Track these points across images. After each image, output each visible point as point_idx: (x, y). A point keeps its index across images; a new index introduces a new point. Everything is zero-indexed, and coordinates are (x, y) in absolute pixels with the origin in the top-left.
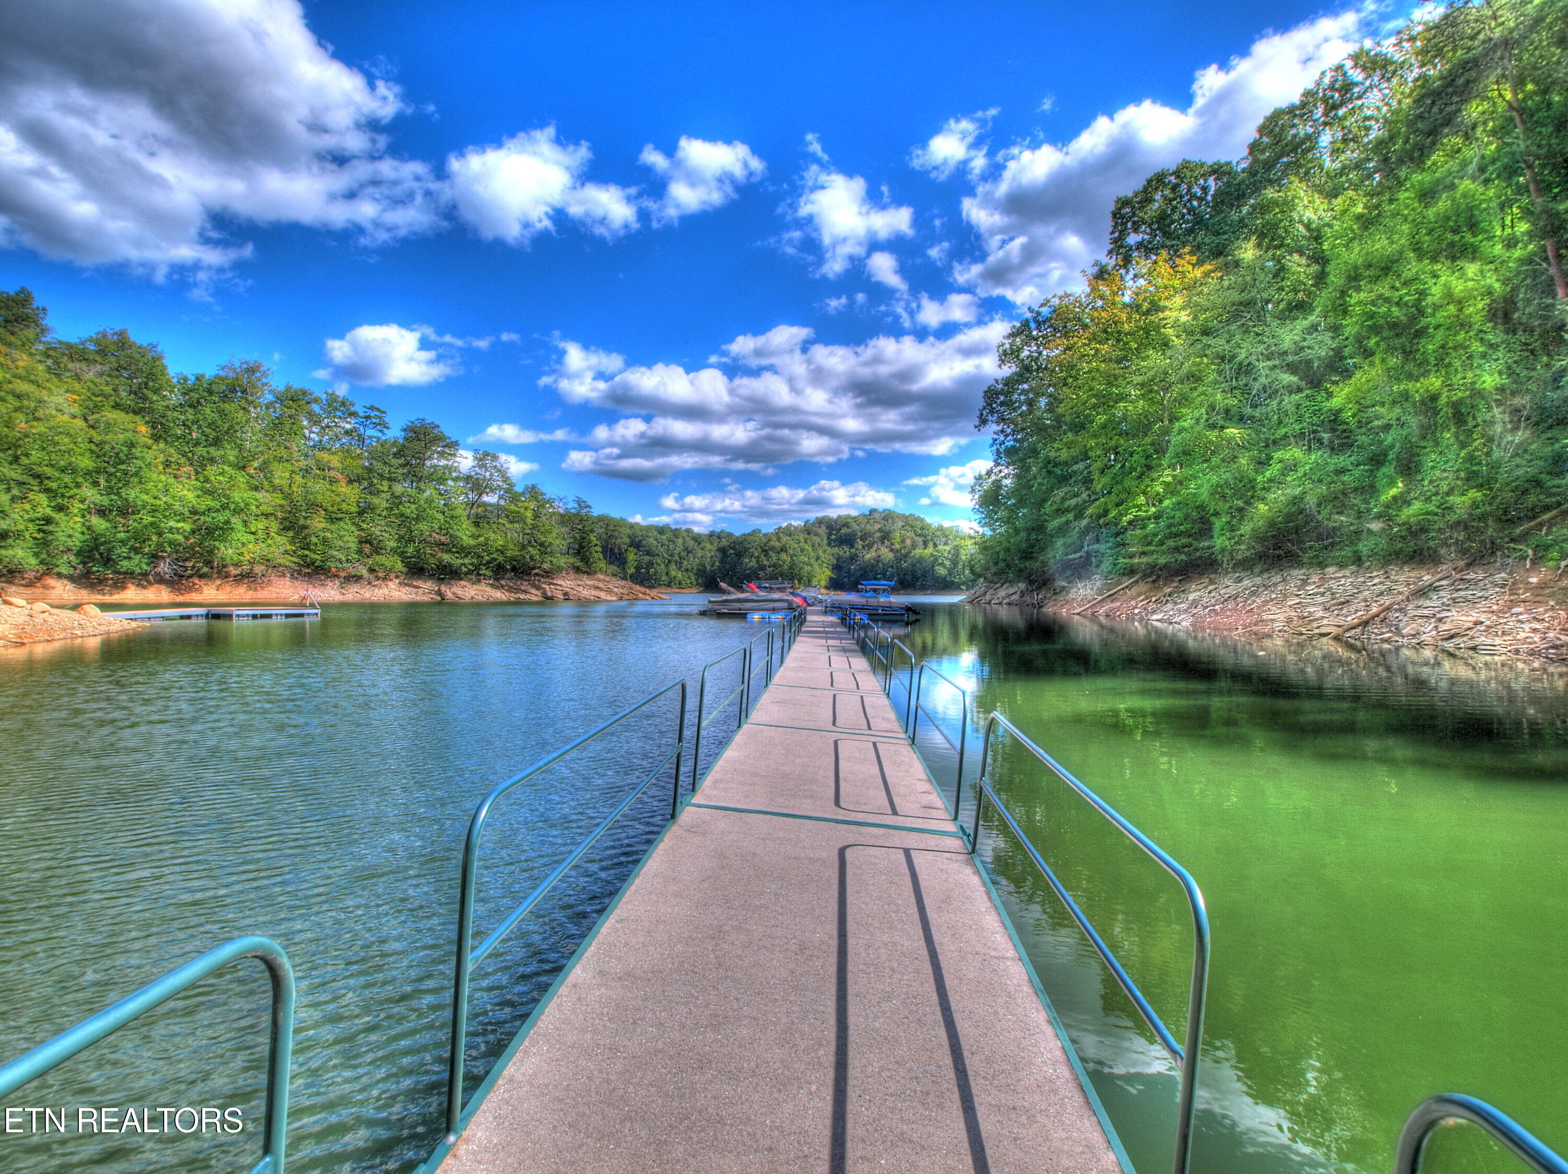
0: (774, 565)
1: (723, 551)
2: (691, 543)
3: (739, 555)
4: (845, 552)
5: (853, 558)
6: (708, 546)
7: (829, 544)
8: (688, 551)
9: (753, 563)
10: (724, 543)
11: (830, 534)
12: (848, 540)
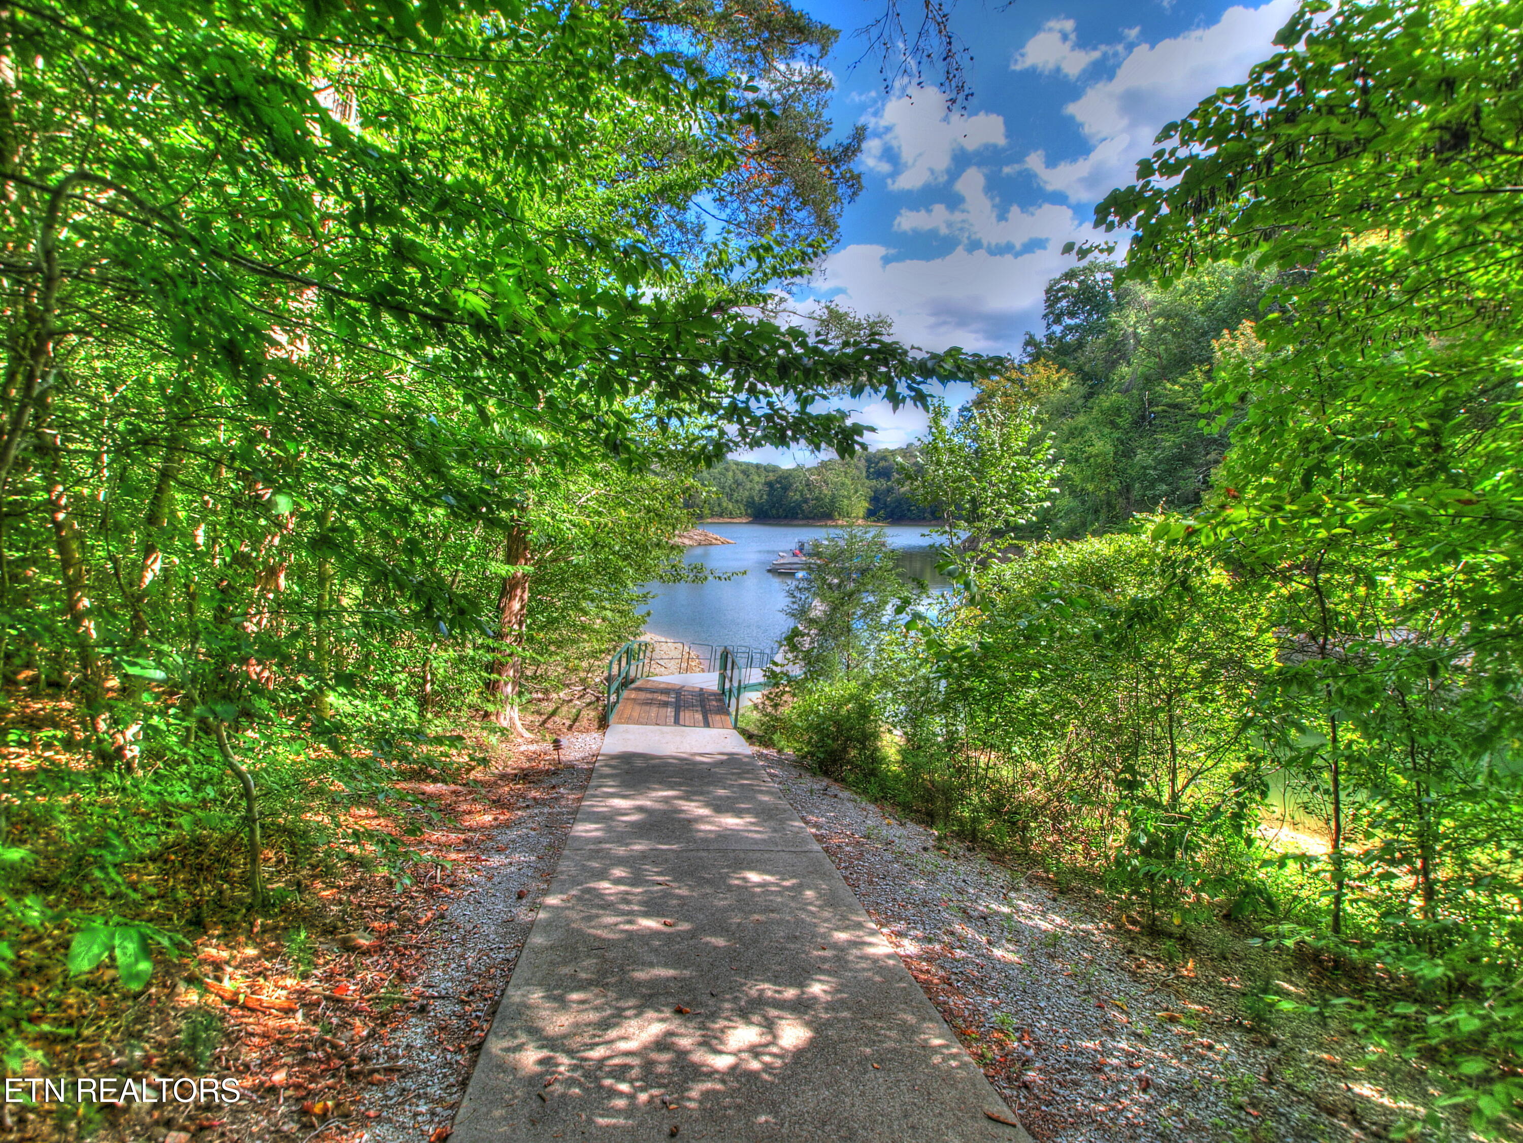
0: (817, 499)
1: (770, 484)
2: (740, 477)
3: (785, 489)
4: (882, 484)
5: (889, 490)
6: (756, 478)
7: (868, 477)
8: (738, 484)
9: (798, 497)
10: (772, 477)
11: (869, 467)
12: (885, 473)
